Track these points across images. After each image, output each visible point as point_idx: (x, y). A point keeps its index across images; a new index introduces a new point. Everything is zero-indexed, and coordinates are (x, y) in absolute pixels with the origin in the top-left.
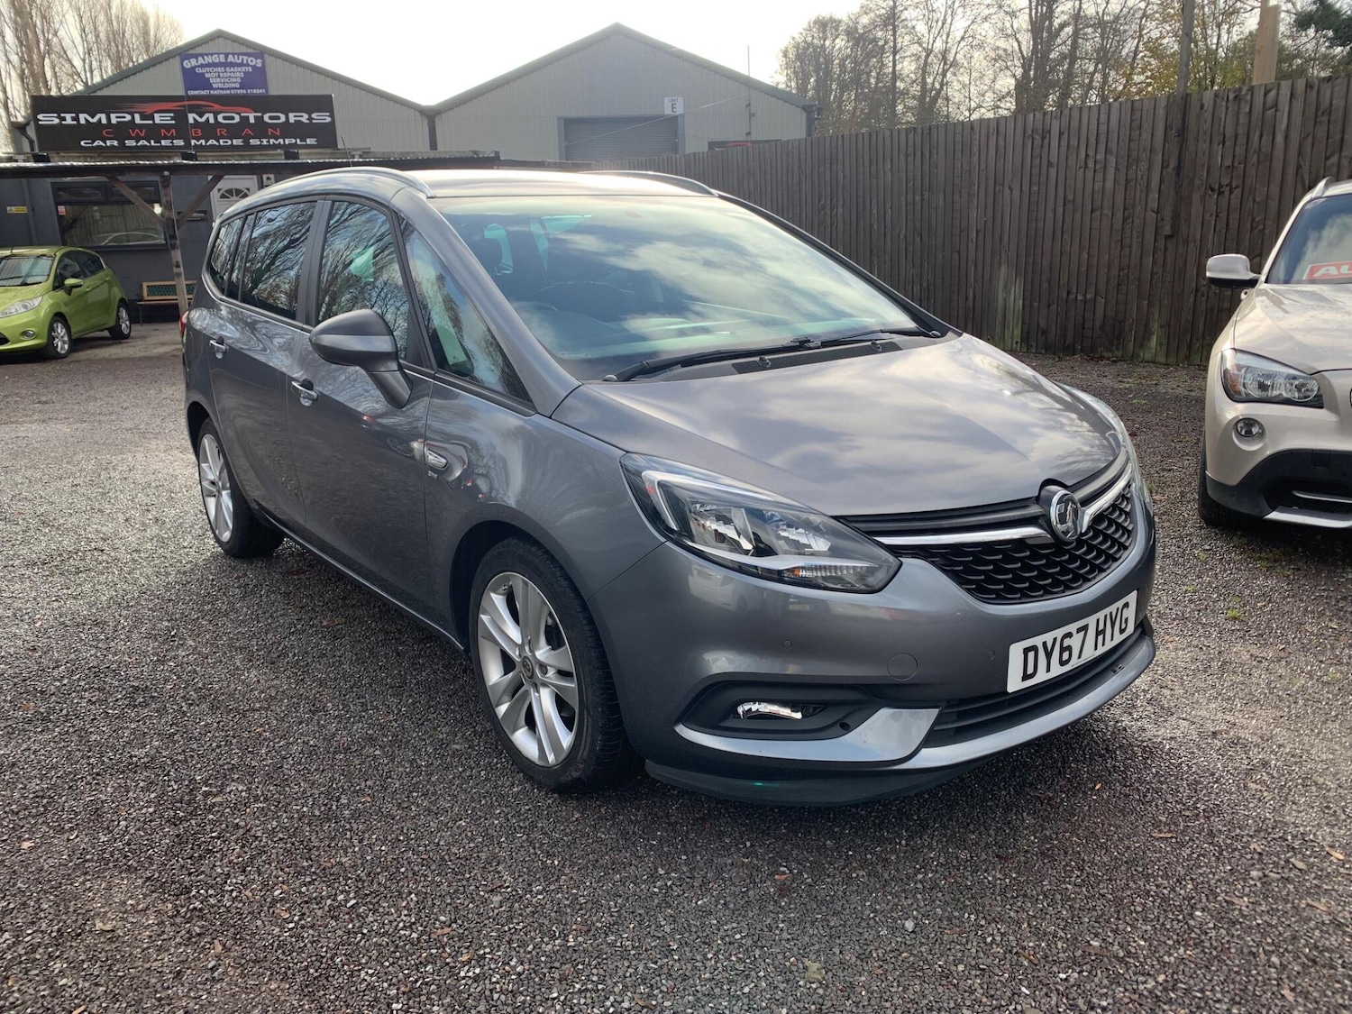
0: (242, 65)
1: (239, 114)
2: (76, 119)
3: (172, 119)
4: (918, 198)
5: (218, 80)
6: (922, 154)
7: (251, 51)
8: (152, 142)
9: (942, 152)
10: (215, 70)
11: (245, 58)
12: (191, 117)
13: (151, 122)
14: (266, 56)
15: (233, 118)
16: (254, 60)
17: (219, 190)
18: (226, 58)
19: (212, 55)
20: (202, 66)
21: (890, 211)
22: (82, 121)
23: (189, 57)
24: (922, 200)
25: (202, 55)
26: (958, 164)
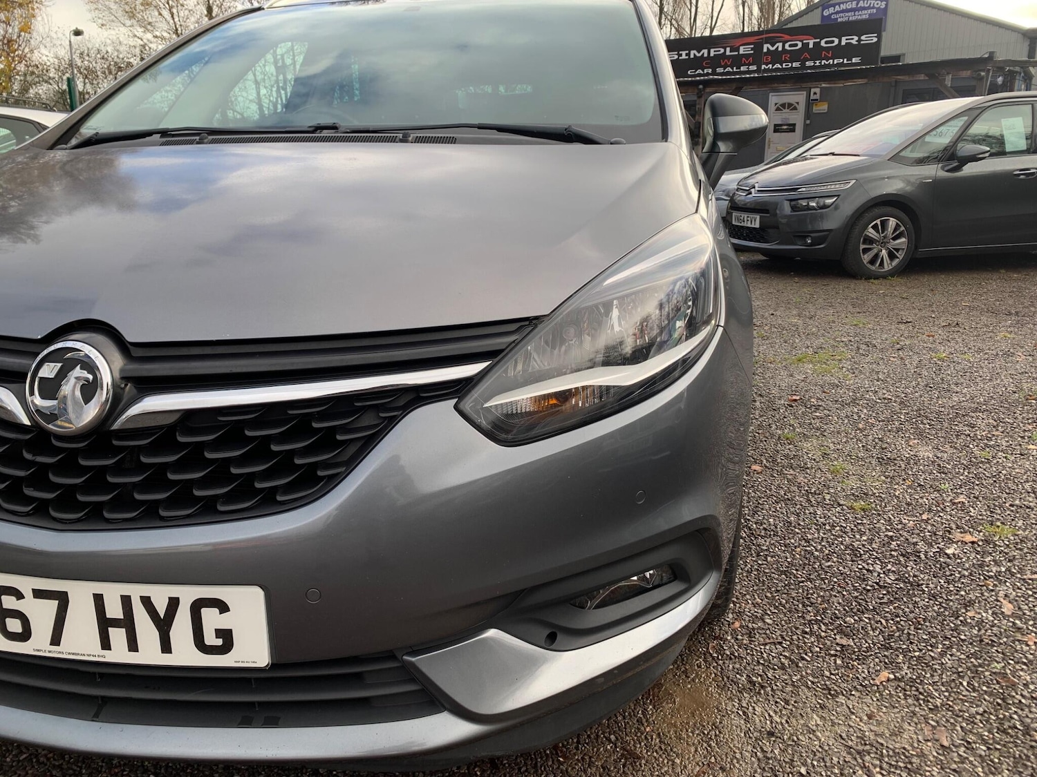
0: (869, 8)
1: (802, 41)
2: (688, 55)
3: (752, 49)
8: (735, 68)
10: (846, 14)
11: (873, 2)
12: (766, 47)
13: (737, 53)
15: (796, 45)
16: (879, 2)
17: (776, 104)
18: (857, 4)
19: (846, 3)
20: (837, 12)
22: (692, 56)
23: (828, 7)
25: (839, 4)
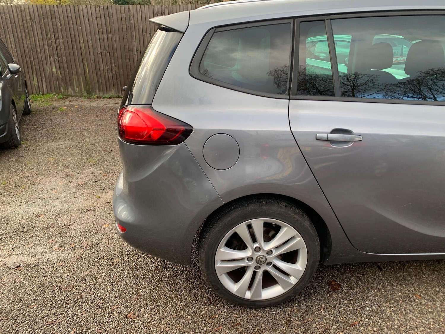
4: (105, 36)
6: (105, 17)
9: (115, 17)
21: (91, 42)
24: (108, 37)
26: (124, 23)
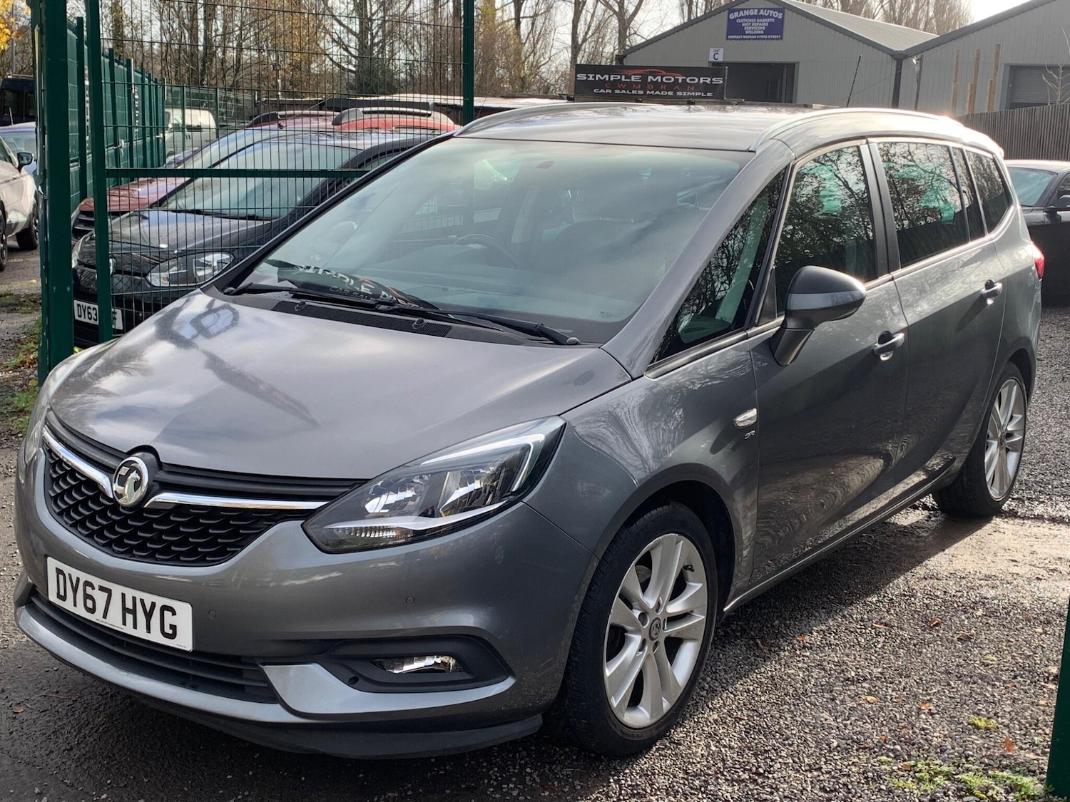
0: (768, 17)
1: (674, 77)
2: (594, 77)
5: (750, 28)
7: (777, 7)
8: (628, 91)
10: (749, 20)
11: (771, 12)
12: (650, 78)
14: (786, 10)
15: (670, 79)
16: (777, 13)
18: (759, 12)
19: (750, 9)
20: (742, 17)
22: (597, 79)
23: (733, 11)
25: (743, 10)
